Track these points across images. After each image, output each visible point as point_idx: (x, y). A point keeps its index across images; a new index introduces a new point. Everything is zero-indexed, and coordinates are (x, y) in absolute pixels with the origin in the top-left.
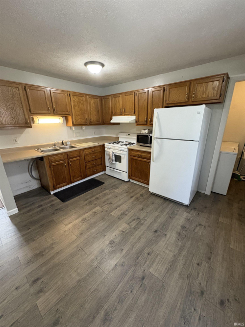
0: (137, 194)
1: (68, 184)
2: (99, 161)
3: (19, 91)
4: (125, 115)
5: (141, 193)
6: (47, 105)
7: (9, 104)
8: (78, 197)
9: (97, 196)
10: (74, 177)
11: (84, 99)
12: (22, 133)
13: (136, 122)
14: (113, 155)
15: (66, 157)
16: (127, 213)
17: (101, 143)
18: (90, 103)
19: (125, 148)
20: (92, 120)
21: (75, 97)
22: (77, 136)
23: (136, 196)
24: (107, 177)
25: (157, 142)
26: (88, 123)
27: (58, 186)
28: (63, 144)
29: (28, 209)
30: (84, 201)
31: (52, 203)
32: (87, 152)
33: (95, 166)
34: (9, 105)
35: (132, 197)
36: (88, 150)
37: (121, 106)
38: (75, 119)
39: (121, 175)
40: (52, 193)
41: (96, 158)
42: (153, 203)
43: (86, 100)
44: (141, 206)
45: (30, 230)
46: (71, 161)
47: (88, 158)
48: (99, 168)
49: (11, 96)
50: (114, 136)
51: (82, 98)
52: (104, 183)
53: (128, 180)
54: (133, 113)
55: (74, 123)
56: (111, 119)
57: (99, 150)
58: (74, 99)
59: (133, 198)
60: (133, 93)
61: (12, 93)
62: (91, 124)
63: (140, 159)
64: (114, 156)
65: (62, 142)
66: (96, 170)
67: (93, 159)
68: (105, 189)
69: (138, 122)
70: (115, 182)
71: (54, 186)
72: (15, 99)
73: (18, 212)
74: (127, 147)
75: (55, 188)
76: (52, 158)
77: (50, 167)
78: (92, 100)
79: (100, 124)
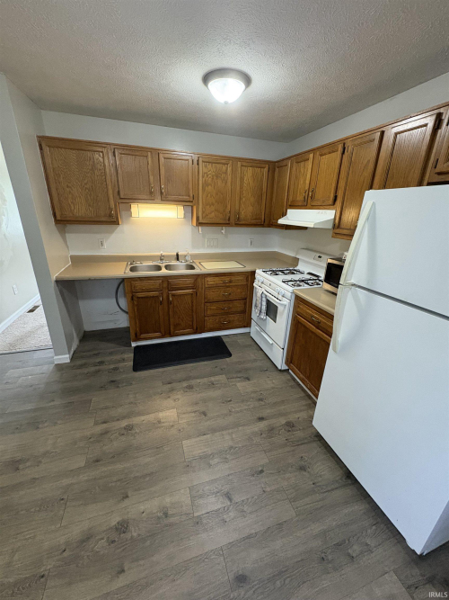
0: (281, 414)
1: (163, 337)
2: (238, 306)
3: (103, 158)
4: (313, 207)
5: (292, 418)
6: (150, 184)
7: (86, 181)
8: (161, 370)
9: (193, 382)
10: (176, 326)
11: (229, 169)
12: (112, 232)
13: (335, 227)
14: (264, 299)
15: (165, 285)
16: (216, 460)
17: (249, 268)
18: (242, 179)
19: (288, 290)
20: (242, 215)
21: (209, 166)
22: (210, 247)
23: (272, 421)
24: (250, 342)
25: (356, 298)
26: (232, 221)
27: (143, 336)
28: (178, 259)
29: (83, 361)
30: (164, 384)
31: (117, 365)
32: (210, 281)
33: (227, 313)
34: (86, 184)
35: (261, 419)
36: (217, 279)
37: (308, 182)
38: (203, 212)
39: (271, 349)
40: (134, 345)
41: (231, 298)
42: (302, 468)
43: (233, 172)
44: (262, 460)
45: (52, 403)
46: (173, 295)
47: (212, 295)
48: (235, 318)
49: (90, 168)
50: (292, 254)
51: (224, 168)
52: (230, 355)
53: (285, 367)
54: (331, 201)
55: (201, 220)
56: (284, 214)
57: (241, 281)
58: (205, 170)
59: (263, 425)
60: (340, 148)
61: (91, 163)
62: (239, 223)
63: (313, 328)
64: (264, 303)
65: (177, 255)
66: (229, 322)
67: (224, 299)
68: (222, 371)
69: (339, 227)
70: (255, 360)
71: (136, 334)
72: (96, 171)
73: (68, 361)
74: (291, 289)
75: (137, 339)
76: (138, 284)
77: (132, 299)
78: (249, 172)
79: (262, 225)
